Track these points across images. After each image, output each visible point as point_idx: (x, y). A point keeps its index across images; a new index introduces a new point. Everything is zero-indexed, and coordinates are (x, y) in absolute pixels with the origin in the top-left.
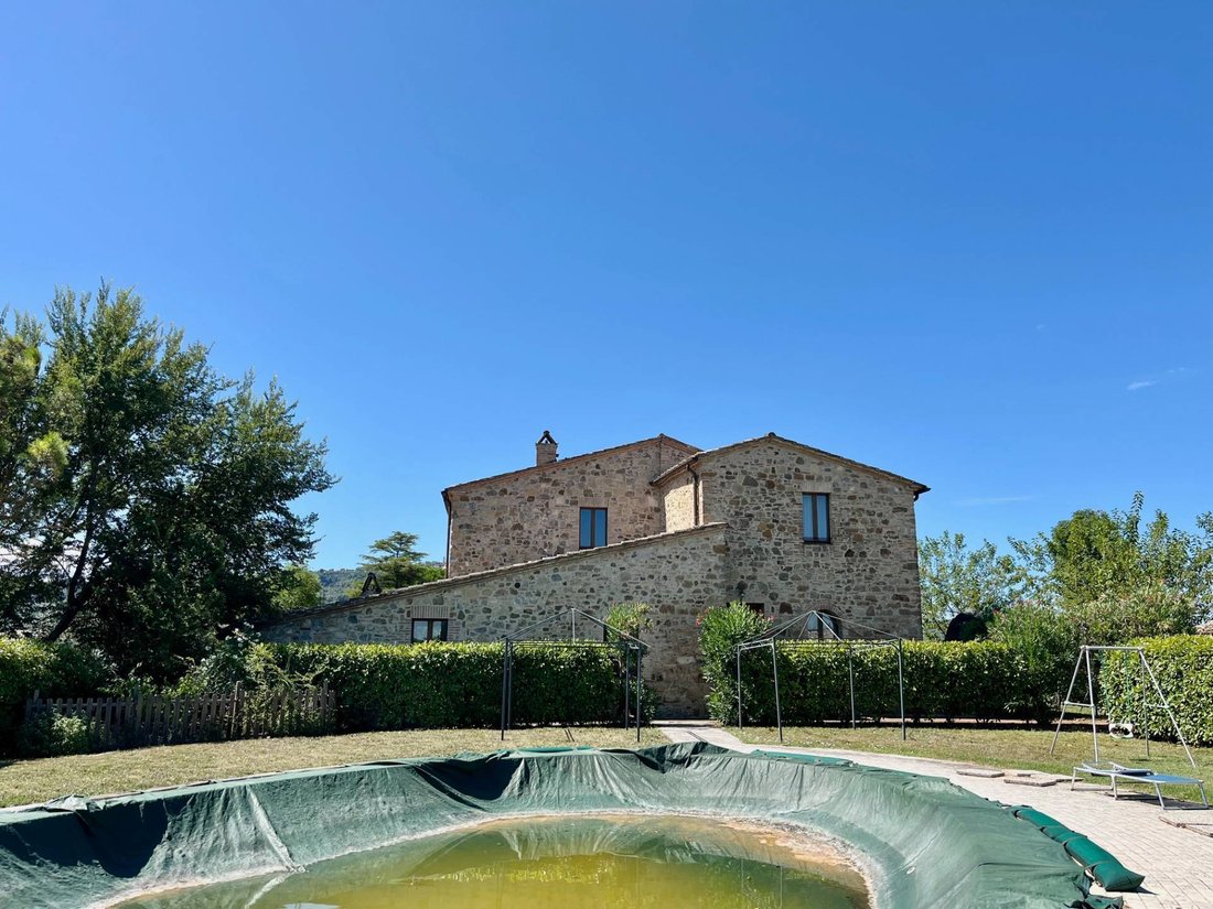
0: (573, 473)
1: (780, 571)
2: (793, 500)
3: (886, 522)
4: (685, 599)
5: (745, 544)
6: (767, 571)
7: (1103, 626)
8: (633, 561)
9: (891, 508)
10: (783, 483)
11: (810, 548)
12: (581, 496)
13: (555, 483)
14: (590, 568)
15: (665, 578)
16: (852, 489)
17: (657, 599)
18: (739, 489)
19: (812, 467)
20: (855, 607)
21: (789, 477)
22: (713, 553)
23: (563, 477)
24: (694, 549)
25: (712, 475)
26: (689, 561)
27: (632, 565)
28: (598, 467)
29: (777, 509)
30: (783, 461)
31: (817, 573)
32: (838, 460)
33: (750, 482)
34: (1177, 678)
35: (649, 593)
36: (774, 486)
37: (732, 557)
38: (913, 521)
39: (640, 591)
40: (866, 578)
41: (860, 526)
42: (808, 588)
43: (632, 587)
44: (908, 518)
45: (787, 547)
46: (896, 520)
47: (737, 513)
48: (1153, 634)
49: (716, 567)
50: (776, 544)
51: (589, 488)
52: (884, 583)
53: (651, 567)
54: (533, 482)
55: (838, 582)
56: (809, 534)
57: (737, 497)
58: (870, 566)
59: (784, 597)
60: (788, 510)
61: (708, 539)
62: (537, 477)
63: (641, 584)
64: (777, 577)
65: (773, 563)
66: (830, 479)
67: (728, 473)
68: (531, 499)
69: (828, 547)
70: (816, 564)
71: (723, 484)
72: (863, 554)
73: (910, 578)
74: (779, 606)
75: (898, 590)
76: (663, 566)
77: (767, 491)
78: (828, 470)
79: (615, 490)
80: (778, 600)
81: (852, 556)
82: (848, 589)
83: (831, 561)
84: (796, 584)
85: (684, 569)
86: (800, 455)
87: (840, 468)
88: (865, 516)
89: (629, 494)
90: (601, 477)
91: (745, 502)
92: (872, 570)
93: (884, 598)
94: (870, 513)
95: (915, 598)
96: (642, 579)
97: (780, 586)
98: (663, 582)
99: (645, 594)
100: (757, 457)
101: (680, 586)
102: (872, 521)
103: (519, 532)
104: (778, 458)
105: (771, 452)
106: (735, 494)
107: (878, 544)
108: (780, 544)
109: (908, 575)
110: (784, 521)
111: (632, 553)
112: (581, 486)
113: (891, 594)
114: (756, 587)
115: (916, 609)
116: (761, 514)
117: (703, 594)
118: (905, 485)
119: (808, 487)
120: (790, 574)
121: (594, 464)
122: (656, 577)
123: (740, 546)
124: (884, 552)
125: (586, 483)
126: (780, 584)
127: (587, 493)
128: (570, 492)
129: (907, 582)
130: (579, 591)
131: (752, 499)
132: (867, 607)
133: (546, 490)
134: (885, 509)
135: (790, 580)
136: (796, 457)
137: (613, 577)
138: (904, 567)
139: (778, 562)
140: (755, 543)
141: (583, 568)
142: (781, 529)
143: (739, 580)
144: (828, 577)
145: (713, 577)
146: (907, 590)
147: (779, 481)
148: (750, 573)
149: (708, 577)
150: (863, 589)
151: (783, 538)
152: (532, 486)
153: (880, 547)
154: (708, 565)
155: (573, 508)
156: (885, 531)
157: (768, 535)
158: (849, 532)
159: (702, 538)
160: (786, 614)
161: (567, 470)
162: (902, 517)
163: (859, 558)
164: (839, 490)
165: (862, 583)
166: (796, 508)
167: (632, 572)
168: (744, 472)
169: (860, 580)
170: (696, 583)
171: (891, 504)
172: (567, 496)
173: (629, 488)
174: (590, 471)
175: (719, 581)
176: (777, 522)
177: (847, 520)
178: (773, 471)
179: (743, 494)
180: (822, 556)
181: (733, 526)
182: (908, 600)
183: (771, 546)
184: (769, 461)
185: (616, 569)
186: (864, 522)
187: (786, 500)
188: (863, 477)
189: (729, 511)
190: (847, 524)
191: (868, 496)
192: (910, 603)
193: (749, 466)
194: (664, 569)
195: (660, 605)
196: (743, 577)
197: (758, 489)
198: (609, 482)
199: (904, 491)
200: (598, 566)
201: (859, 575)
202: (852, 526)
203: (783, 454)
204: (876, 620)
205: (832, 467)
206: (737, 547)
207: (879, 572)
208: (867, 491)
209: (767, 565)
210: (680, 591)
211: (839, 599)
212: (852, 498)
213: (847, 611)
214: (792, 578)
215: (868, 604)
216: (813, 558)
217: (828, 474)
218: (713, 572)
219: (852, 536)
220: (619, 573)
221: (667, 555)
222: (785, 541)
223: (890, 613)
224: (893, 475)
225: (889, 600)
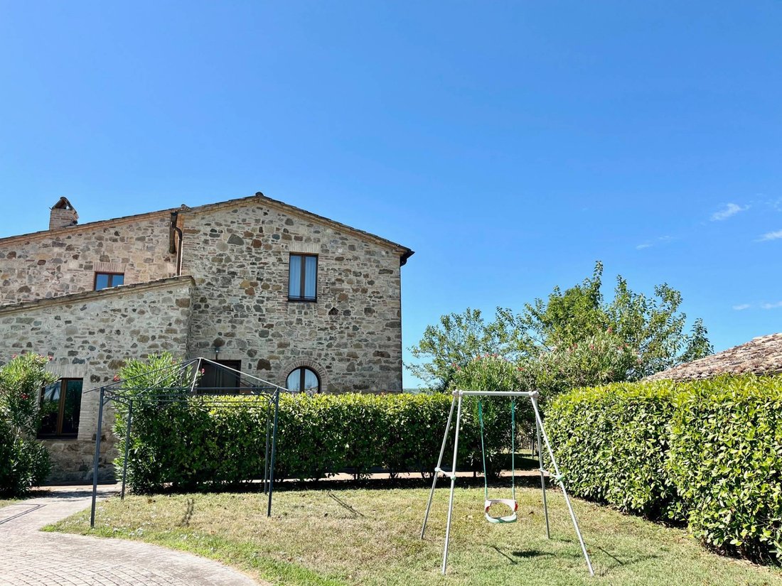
0: (89, 239)
1: (261, 328)
2: (280, 260)
3: (371, 283)
4: (139, 354)
5: (225, 301)
6: (246, 328)
7: (548, 377)
8: (82, 314)
9: (377, 270)
10: (270, 242)
11: (295, 305)
12: (95, 260)
13: (70, 248)
14: (29, 321)
15: (118, 332)
16: (340, 251)
17: (106, 354)
18: (224, 247)
19: (301, 229)
20: (336, 363)
21: (276, 237)
22: (176, 307)
23: (78, 242)
24: (154, 302)
25: (195, 232)
26: (147, 315)
27: (80, 319)
28: (116, 234)
29: (262, 268)
30: (272, 222)
31: (299, 331)
32: (327, 222)
33: (235, 240)
34: (606, 431)
35: (98, 348)
36: (261, 245)
37: (210, 314)
38: (399, 283)
39: (87, 346)
40: (349, 335)
41: (345, 286)
42: (289, 345)
43: (78, 342)
44: (393, 280)
45: (269, 305)
46: (381, 282)
47: (219, 271)
48: (593, 384)
49: (178, 321)
50: (258, 301)
51: (106, 254)
52: (366, 341)
53: (102, 320)
54: (46, 246)
55: (320, 339)
56: (295, 292)
57: (220, 255)
58: (353, 324)
59: (263, 353)
60: (273, 269)
61: (171, 292)
62: (50, 242)
63: (90, 339)
64: (257, 334)
65: (254, 320)
66: (319, 241)
67: (213, 230)
68: (42, 262)
69: (312, 305)
70: (299, 321)
71: (206, 242)
72: (347, 313)
73: (392, 335)
74: (256, 363)
75: (380, 347)
76: (117, 319)
77: (253, 249)
78: (317, 232)
79: (133, 257)
80: (256, 357)
81: (336, 314)
82: (329, 346)
83: (314, 319)
84: (276, 341)
85: (140, 323)
86: (290, 217)
87: (329, 231)
88: (351, 276)
89: (148, 260)
90: (119, 243)
91: (228, 260)
92: (355, 328)
93: (365, 355)
94: (356, 274)
95: (396, 355)
96: (90, 333)
97: (260, 343)
98: (115, 337)
99: (92, 349)
100: (244, 216)
101: (135, 341)
102: (358, 282)
103: (26, 294)
104: (267, 218)
105: (260, 213)
106: (219, 252)
107: (362, 303)
108: (262, 302)
109: (391, 333)
110: (267, 280)
111: (81, 306)
112: (97, 252)
113: (372, 351)
114: (234, 343)
115: (397, 365)
116: (245, 272)
117: (160, 349)
118: (392, 249)
119: (296, 247)
120: (271, 331)
121: (112, 231)
122: (107, 331)
123: (220, 303)
124: (368, 311)
125: (103, 249)
126: (260, 341)
127: (104, 259)
128: (84, 257)
129: (389, 339)
130: (14, 346)
131: (237, 258)
132: (348, 364)
133: (60, 255)
134: (372, 271)
135: (270, 337)
136: (285, 219)
137: (56, 332)
138: (387, 326)
139: (260, 320)
140: (236, 301)
141: (20, 320)
142: (265, 287)
143: (216, 337)
144: (310, 334)
145: (174, 331)
146: (389, 347)
147: (266, 241)
148: (229, 330)
149: (168, 331)
150: (345, 345)
151: (267, 295)
152: (45, 250)
153: (365, 306)
154: (169, 319)
155: (88, 272)
156: (370, 291)
157: (251, 293)
158: (335, 291)
159: (164, 291)
160: (264, 370)
161: (84, 236)
162: (388, 279)
163: (343, 316)
164: (327, 251)
165: (344, 340)
166: (282, 267)
167: (80, 326)
168: (229, 231)
169: (342, 338)
170: (154, 338)
171: (377, 266)
172: (81, 261)
173: (148, 255)
174: (108, 237)
175: (179, 336)
176: (261, 280)
177: (333, 280)
178: (261, 230)
179: (227, 252)
180: (306, 313)
181: (214, 283)
182: (389, 356)
183: (254, 303)
184: (257, 221)
185: (61, 323)
186: (350, 282)
187: (272, 259)
188: (351, 240)
189: (211, 268)
190: (334, 284)
191: (356, 258)
192: (391, 359)
193: (236, 225)
194: (118, 323)
195: (110, 361)
196: (220, 334)
197: (244, 247)
198: (127, 249)
199: (390, 254)
200: (39, 319)
201: (342, 332)
202: (338, 286)
203: (272, 215)
204: (356, 375)
205: (321, 228)
206: (216, 304)
207: (362, 329)
208: (355, 253)
209: (248, 322)
210: (134, 346)
211: (320, 355)
212: (339, 259)
213: (328, 367)
214: (273, 335)
215: (349, 360)
216: (296, 316)
217: (317, 235)
218: (174, 326)
219: (337, 296)
220: (64, 326)
221: (122, 308)
222: (268, 299)
223: (370, 369)
224: (380, 239)
225: (371, 356)
